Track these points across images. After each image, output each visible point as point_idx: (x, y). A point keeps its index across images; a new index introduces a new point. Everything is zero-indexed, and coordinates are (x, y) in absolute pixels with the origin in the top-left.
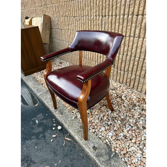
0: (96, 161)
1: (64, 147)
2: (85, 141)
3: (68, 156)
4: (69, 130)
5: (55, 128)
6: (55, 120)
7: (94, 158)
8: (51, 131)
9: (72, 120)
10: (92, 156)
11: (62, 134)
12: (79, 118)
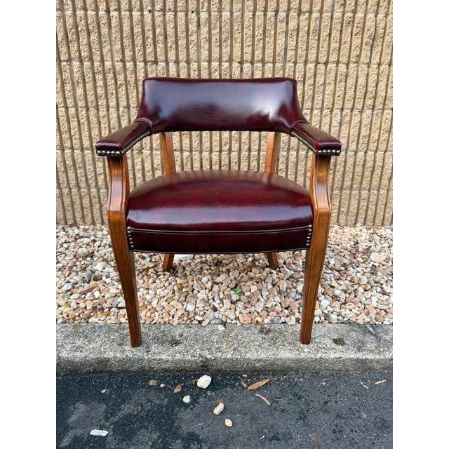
0: (368, 357)
1: (275, 405)
2: (310, 346)
3: (308, 411)
4: (248, 355)
5: (191, 395)
6: (161, 379)
7: (360, 356)
8: (188, 410)
9: (225, 335)
10: (353, 356)
11: (229, 389)
12: (234, 321)
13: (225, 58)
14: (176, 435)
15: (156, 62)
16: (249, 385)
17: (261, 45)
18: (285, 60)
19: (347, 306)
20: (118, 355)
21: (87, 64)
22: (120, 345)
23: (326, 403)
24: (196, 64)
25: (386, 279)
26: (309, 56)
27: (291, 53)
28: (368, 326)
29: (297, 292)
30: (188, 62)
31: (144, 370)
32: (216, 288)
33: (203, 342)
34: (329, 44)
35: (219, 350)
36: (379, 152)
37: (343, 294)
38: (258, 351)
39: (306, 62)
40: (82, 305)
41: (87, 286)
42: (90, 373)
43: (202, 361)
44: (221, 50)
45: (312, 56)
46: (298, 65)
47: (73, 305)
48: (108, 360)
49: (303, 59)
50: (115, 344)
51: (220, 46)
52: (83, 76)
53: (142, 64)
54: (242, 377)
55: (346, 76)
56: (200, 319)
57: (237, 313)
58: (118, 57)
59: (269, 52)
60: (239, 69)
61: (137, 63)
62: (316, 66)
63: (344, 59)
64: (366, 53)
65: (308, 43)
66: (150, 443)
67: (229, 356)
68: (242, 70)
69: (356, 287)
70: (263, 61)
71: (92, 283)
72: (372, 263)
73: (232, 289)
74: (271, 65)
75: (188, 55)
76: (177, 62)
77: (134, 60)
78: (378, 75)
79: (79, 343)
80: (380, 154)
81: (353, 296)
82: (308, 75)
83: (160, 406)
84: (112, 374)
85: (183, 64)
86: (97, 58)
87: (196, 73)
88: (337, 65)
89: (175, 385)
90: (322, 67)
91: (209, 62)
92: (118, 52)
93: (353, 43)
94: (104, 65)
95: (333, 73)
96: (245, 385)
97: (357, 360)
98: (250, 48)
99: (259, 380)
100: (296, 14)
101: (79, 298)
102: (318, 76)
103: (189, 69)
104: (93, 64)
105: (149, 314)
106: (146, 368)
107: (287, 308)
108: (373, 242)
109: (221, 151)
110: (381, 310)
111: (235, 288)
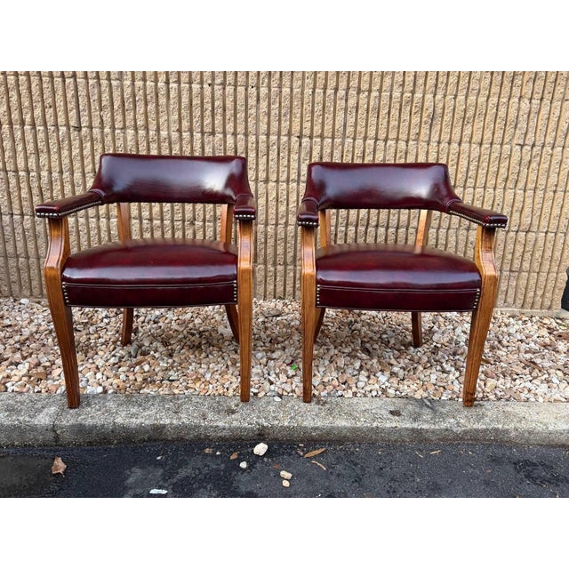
0: (424, 427)
3: (363, 475)
4: (305, 423)
5: (248, 461)
6: (218, 448)
7: (415, 425)
8: (245, 474)
10: (408, 425)
11: (285, 457)
12: (291, 394)
13: (284, 132)
15: (213, 133)
16: (305, 454)
17: (320, 121)
18: (344, 136)
19: (405, 382)
20: (175, 422)
21: (142, 132)
22: (175, 413)
23: (381, 469)
24: (254, 137)
25: (447, 358)
26: (369, 133)
27: (350, 130)
28: (425, 400)
29: (354, 369)
30: (246, 135)
31: (200, 439)
32: (271, 363)
33: (260, 412)
34: (388, 122)
35: (275, 418)
36: (441, 230)
37: (402, 370)
38: (314, 420)
39: (365, 138)
40: (132, 377)
41: (134, 360)
42: (144, 441)
43: (258, 429)
44: (280, 124)
45: (372, 133)
46: (357, 141)
47: (123, 377)
48: (164, 426)
49: (363, 135)
50: (171, 412)
51: (280, 121)
52: (137, 144)
53: (199, 135)
54: (298, 446)
55: (406, 153)
56: (256, 391)
57: (294, 386)
58: (174, 127)
59: (328, 127)
60: (298, 143)
61: (194, 134)
62: (375, 142)
63: (403, 136)
64: (425, 131)
65: (367, 120)
67: (286, 424)
68: (300, 145)
69: (416, 365)
70: (322, 136)
71: (139, 358)
72: (435, 344)
73: (288, 365)
74: (330, 140)
75: (246, 128)
76: (235, 134)
77: (191, 130)
78: (438, 152)
79: (134, 410)
80: (443, 232)
81: (412, 373)
82: (367, 151)
83: (218, 470)
84: (166, 442)
85: (240, 137)
86: (153, 127)
87: (254, 145)
88: (397, 142)
89: (232, 453)
90: (381, 144)
91: (268, 135)
92: (175, 122)
93: (413, 121)
94: (159, 134)
95: (393, 150)
96: (302, 454)
97: (413, 430)
98: (309, 124)
99: (315, 449)
100: (355, 93)
101: (128, 371)
102: (377, 152)
103: (247, 141)
104: (148, 133)
105: (203, 386)
106: (202, 436)
107: (344, 384)
108: (437, 324)
109: (277, 224)
110: (439, 386)
111: (291, 363)
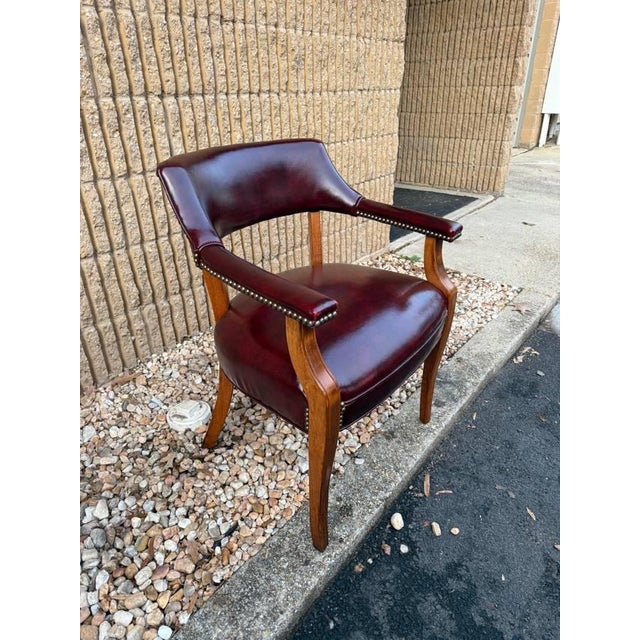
0: (464, 402)
2: (432, 421)
4: (411, 467)
5: (402, 542)
6: (362, 557)
7: (460, 405)
8: (420, 554)
9: (371, 465)
11: (416, 509)
12: (358, 446)
13: (138, 89)
14: (442, 580)
16: (422, 492)
17: (185, 69)
22: (307, 563)
23: (473, 458)
26: (241, 84)
27: (221, 81)
31: (342, 565)
33: (366, 487)
34: (259, 68)
35: (386, 482)
38: (411, 456)
42: (296, 626)
43: (384, 505)
44: (129, 77)
45: (245, 84)
46: (230, 97)
48: (315, 589)
49: (235, 88)
50: (303, 568)
51: (127, 70)
54: (410, 491)
55: (280, 109)
59: (196, 79)
60: (161, 107)
62: (250, 97)
64: (293, 78)
66: (438, 607)
68: (165, 109)
70: (190, 93)
74: (200, 98)
78: (306, 105)
79: (262, 609)
82: (244, 110)
83: (397, 576)
84: (316, 602)
88: (270, 96)
89: (381, 550)
90: (256, 98)
91: (114, 96)
95: (267, 106)
96: (421, 495)
99: (423, 482)
100: (218, 23)
102: (254, 111)
109: (157, 239)
